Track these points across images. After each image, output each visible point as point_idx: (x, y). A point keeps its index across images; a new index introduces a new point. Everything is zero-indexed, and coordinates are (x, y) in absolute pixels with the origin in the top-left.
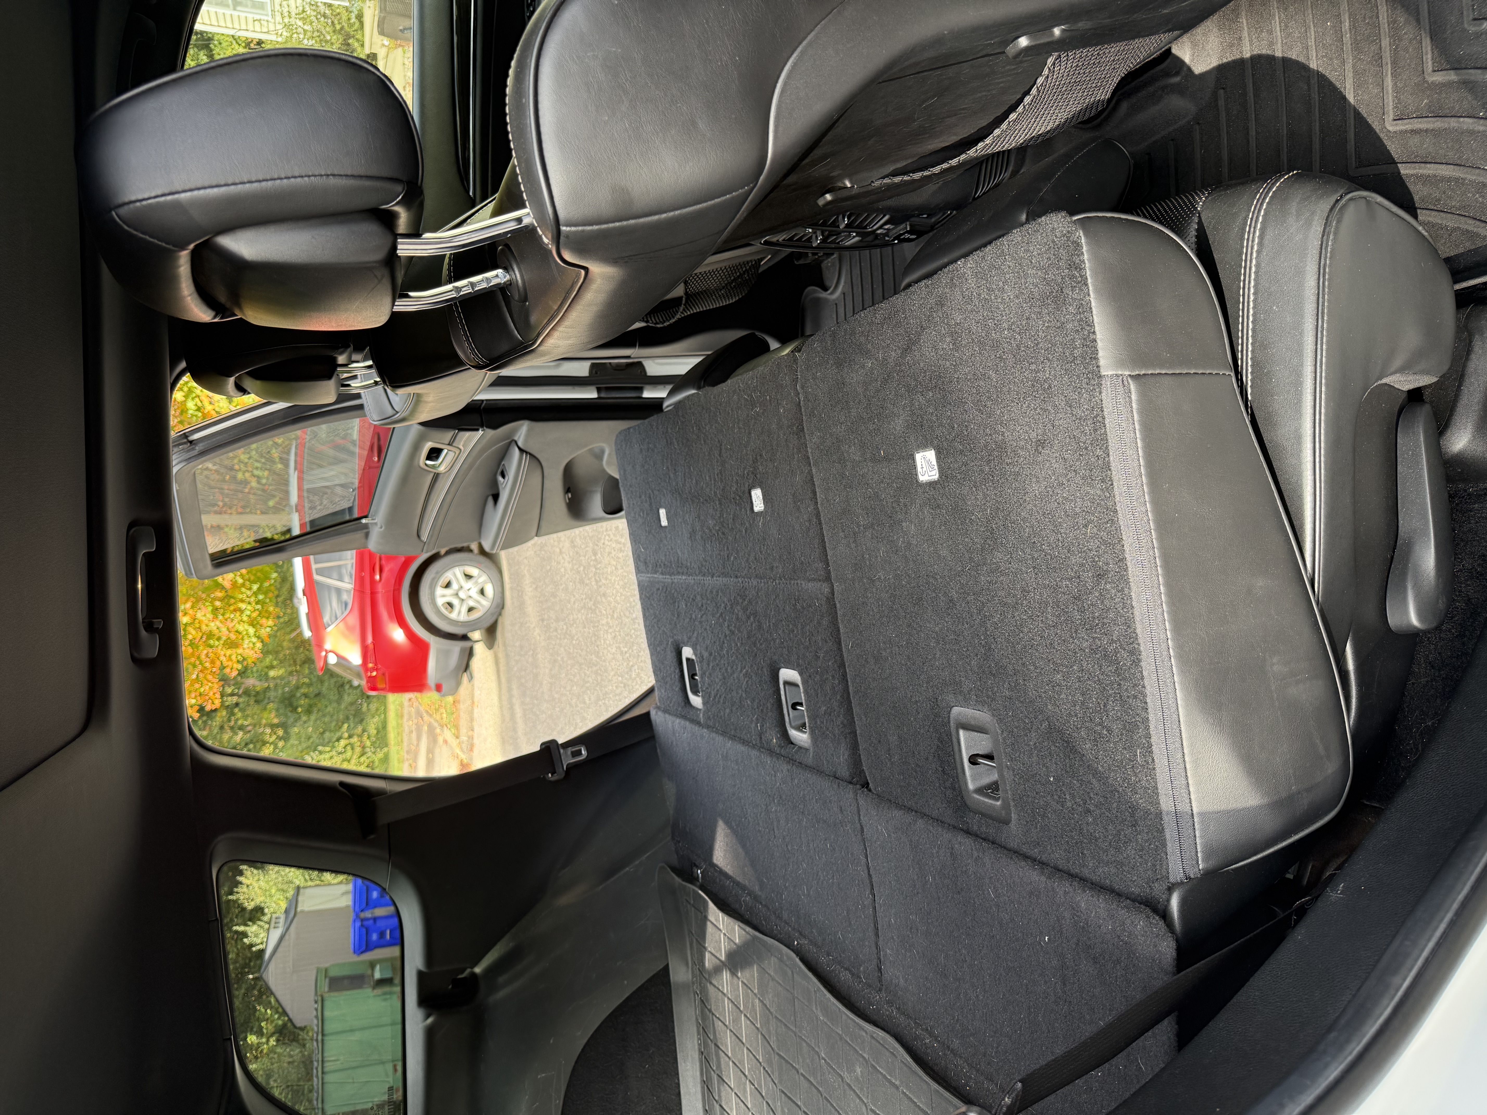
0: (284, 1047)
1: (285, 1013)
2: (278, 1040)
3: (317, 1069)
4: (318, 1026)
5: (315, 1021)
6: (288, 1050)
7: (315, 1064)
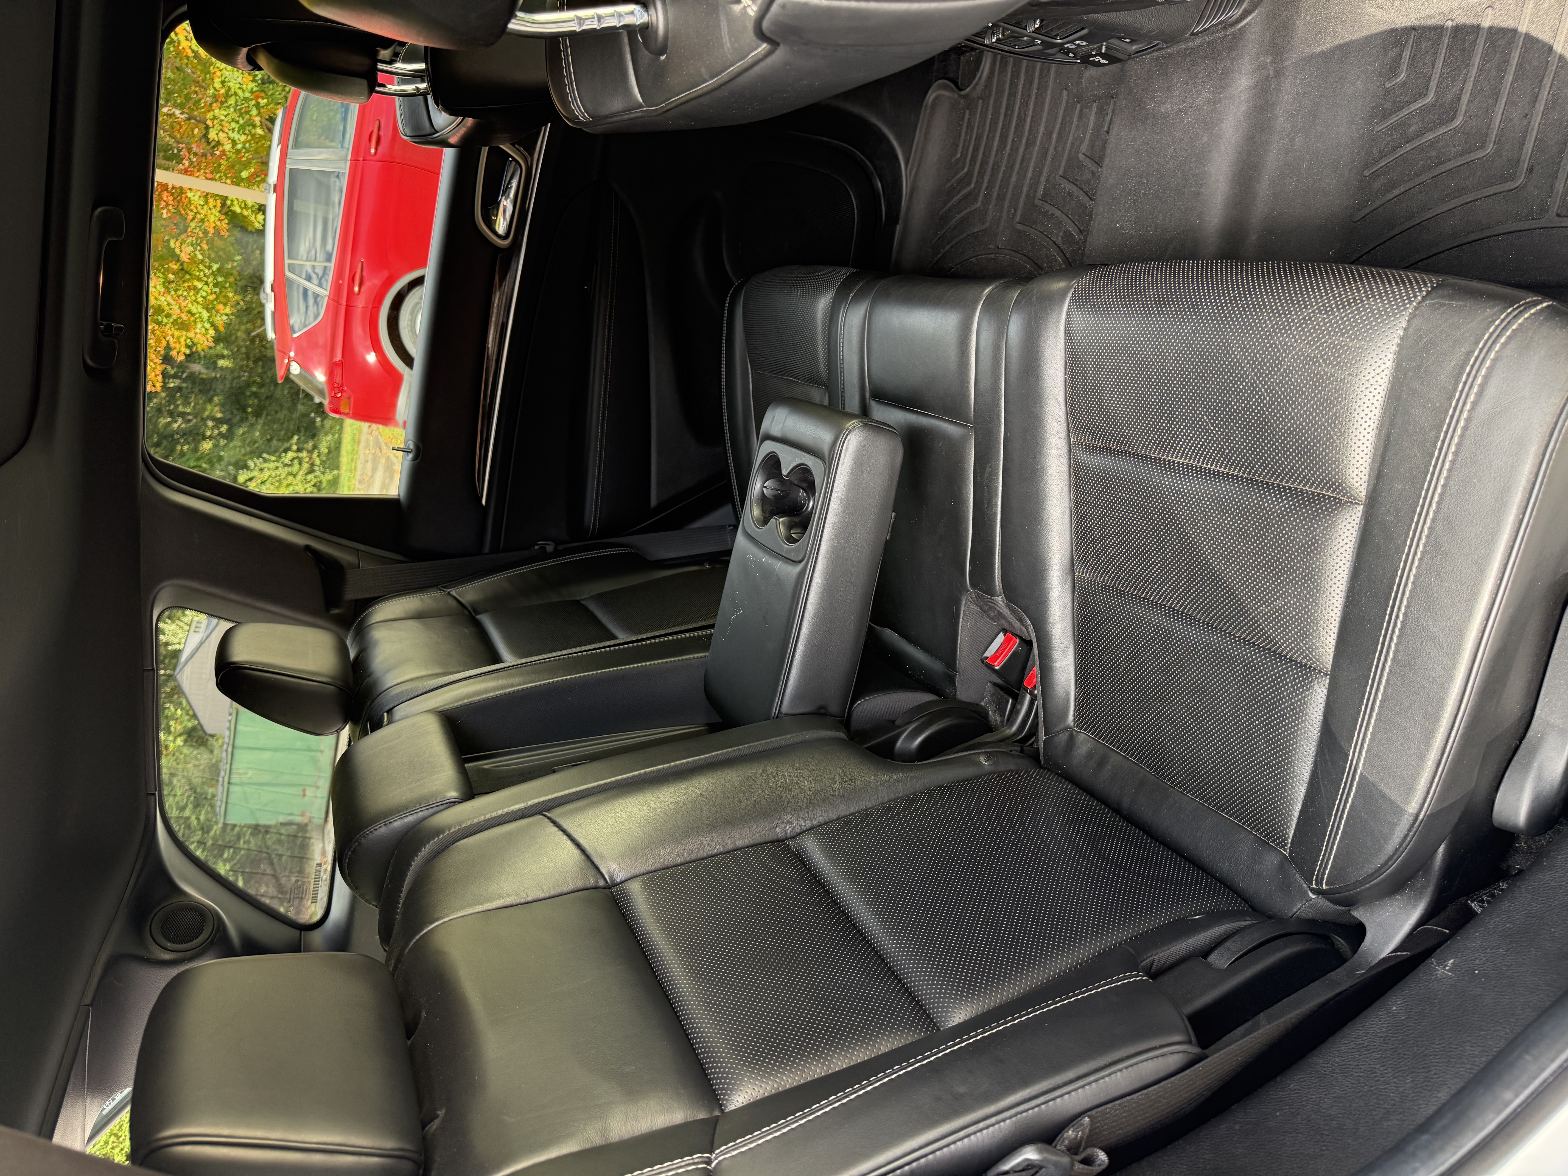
0: (192, 749)
1: (195, 716)
2: (186, 741)
3: (223, 778)
4: (229, 737)
5: (227, 733)
6: (195, 752)
7: (222, 773)
